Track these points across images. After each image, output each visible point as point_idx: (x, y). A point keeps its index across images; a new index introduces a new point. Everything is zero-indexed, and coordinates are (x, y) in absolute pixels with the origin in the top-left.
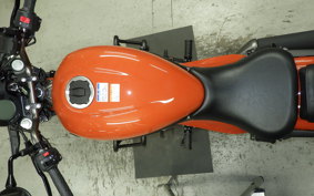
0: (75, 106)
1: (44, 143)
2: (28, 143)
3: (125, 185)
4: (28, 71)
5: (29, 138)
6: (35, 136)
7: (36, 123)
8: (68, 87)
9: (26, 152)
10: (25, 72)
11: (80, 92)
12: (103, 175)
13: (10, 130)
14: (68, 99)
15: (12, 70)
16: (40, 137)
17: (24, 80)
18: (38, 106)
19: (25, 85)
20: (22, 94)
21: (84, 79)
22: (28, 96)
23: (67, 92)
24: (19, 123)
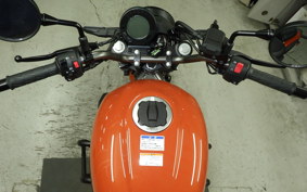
0: (136, 108)
1: (91, 63)
2: (95, 46)
3: (47, 146)
4: (178, 59)
5: (101, 48)
6: (102, 55)
7: (118, 57)
8: (159, 100)
9: (84, 43)
10: (177, 56)
11: (153, 114)
12: (62, 121)
13: (116, 29)
14: (145, 99)
15: (181, 42)
16: (100, 60)
17: (168, 53)
18: (136, 63)
19: (162, 54)
20: (153, 49)
21: (169, 121)
22: (149, 55)
23: (153, 99)
24: (121, 40)
